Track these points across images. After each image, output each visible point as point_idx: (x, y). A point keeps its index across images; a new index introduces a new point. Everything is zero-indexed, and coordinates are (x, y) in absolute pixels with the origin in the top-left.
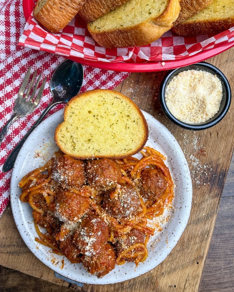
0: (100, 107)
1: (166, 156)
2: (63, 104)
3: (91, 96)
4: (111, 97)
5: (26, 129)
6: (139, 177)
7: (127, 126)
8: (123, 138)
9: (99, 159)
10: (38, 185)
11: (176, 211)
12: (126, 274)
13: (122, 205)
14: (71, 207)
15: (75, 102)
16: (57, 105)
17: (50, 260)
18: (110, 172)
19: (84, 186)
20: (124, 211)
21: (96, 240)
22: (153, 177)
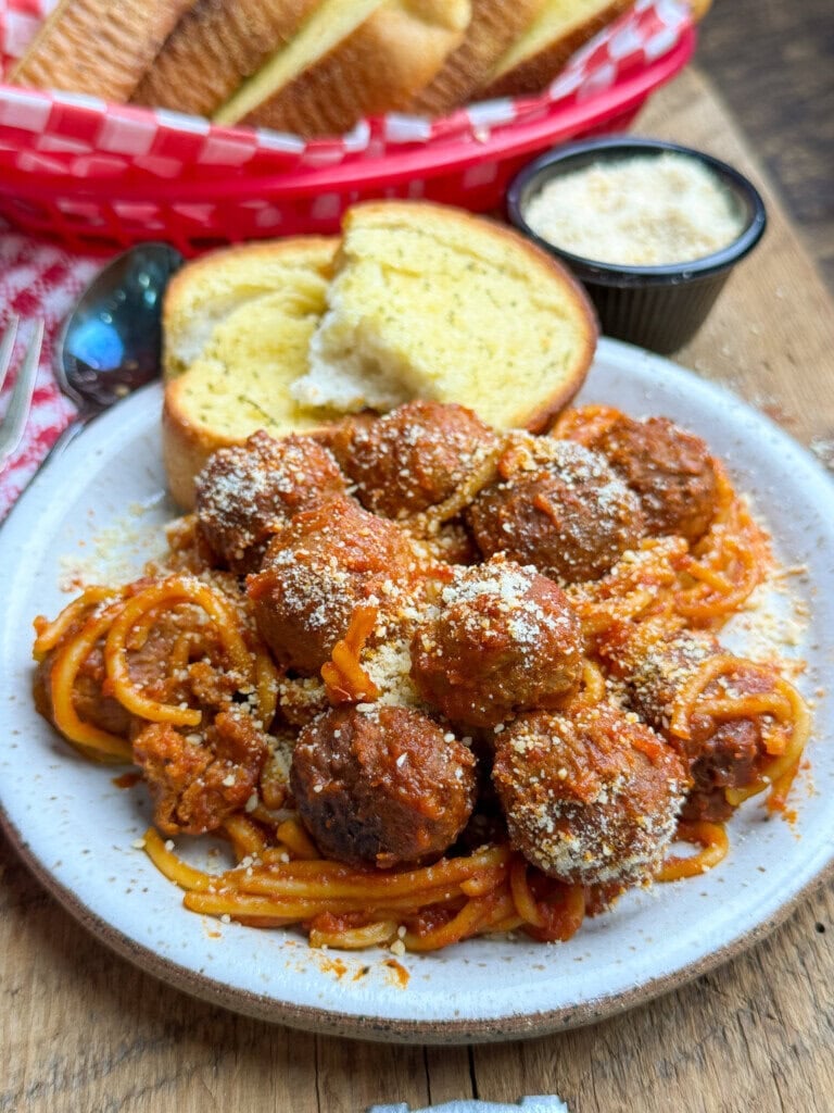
12: (761, 870)
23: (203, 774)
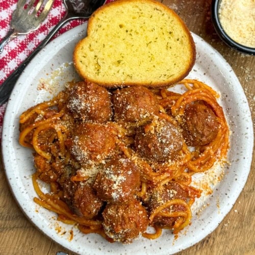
0: (135, 19)
1: (219, 93)
2: (79, 21)
3: (124, 5)
4: (149, 8)
5: (26, 52)
6: (181, 114)
7: (169, 45)
8: (163, 61)
9: (131, 86)
10: (46, 119)
11: (231, 165)
12: (160, 248)
13: (160, 141)
14: (94, 139)
15: (103, 13)
16: (71, 22)
17: (54, 229)
18: (145, 100)
19: (109, 122)
20: (161, 148)
21: (125, 179)
22: (201, 112)
23: (47, 172)
